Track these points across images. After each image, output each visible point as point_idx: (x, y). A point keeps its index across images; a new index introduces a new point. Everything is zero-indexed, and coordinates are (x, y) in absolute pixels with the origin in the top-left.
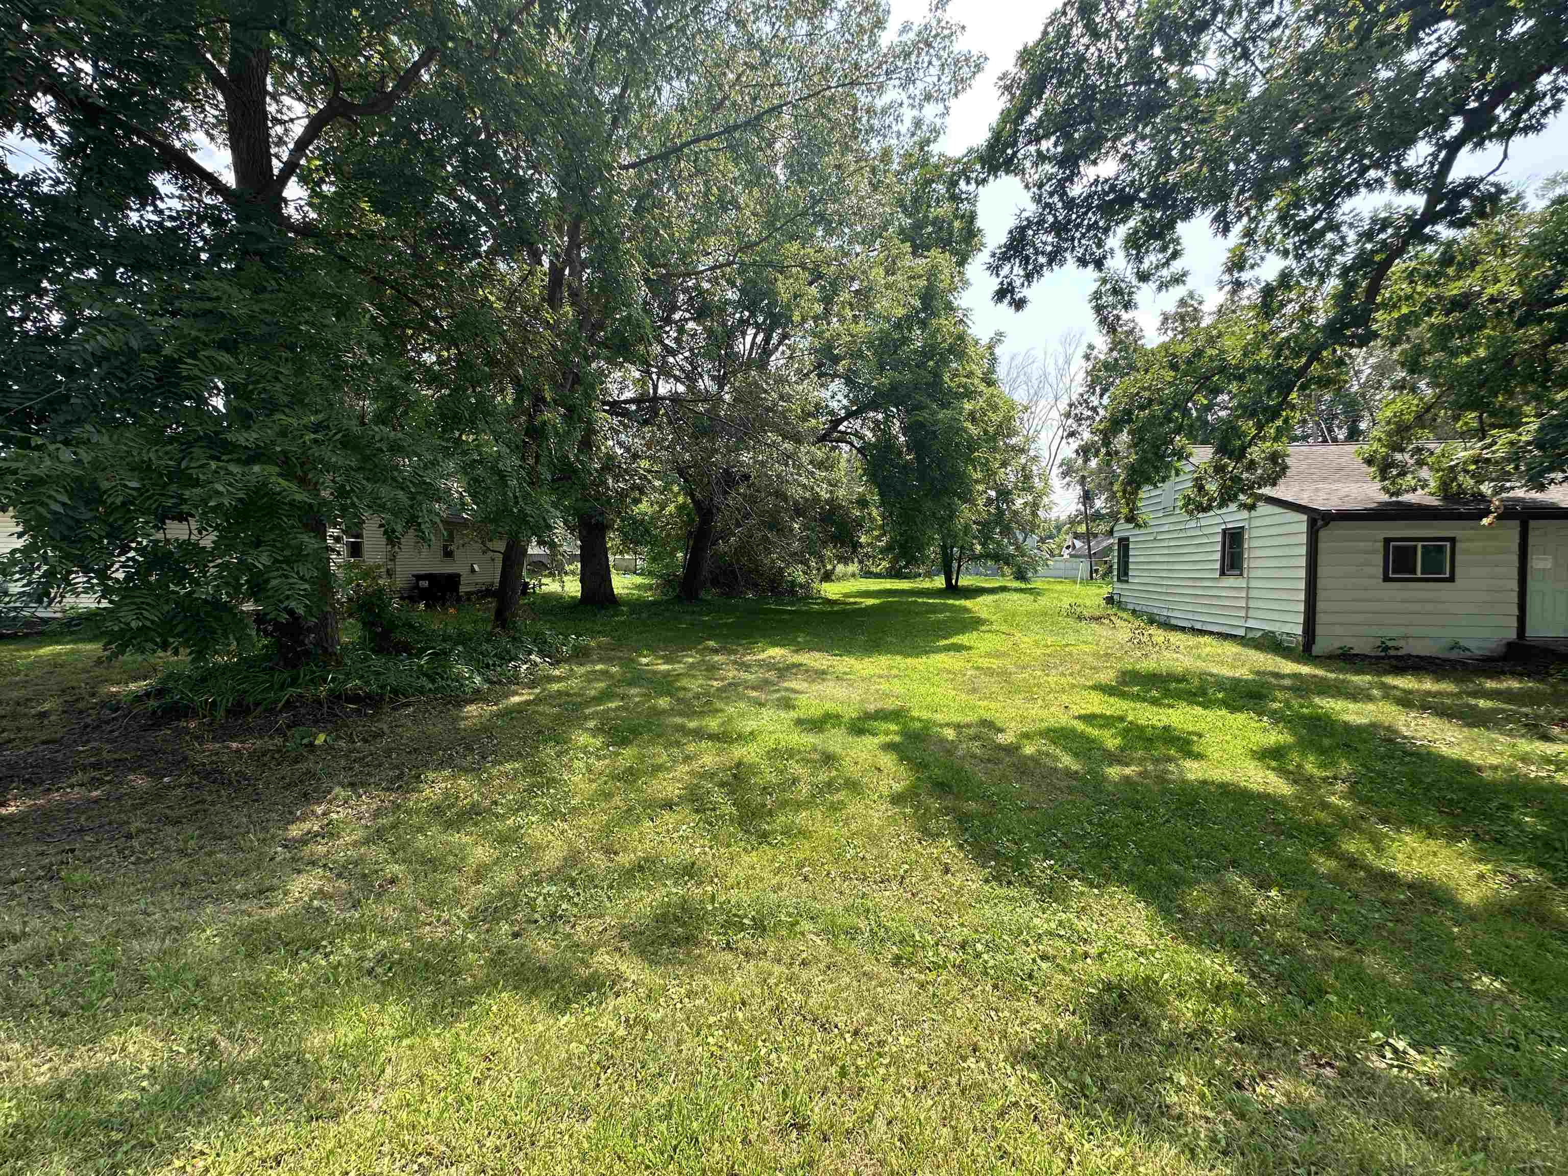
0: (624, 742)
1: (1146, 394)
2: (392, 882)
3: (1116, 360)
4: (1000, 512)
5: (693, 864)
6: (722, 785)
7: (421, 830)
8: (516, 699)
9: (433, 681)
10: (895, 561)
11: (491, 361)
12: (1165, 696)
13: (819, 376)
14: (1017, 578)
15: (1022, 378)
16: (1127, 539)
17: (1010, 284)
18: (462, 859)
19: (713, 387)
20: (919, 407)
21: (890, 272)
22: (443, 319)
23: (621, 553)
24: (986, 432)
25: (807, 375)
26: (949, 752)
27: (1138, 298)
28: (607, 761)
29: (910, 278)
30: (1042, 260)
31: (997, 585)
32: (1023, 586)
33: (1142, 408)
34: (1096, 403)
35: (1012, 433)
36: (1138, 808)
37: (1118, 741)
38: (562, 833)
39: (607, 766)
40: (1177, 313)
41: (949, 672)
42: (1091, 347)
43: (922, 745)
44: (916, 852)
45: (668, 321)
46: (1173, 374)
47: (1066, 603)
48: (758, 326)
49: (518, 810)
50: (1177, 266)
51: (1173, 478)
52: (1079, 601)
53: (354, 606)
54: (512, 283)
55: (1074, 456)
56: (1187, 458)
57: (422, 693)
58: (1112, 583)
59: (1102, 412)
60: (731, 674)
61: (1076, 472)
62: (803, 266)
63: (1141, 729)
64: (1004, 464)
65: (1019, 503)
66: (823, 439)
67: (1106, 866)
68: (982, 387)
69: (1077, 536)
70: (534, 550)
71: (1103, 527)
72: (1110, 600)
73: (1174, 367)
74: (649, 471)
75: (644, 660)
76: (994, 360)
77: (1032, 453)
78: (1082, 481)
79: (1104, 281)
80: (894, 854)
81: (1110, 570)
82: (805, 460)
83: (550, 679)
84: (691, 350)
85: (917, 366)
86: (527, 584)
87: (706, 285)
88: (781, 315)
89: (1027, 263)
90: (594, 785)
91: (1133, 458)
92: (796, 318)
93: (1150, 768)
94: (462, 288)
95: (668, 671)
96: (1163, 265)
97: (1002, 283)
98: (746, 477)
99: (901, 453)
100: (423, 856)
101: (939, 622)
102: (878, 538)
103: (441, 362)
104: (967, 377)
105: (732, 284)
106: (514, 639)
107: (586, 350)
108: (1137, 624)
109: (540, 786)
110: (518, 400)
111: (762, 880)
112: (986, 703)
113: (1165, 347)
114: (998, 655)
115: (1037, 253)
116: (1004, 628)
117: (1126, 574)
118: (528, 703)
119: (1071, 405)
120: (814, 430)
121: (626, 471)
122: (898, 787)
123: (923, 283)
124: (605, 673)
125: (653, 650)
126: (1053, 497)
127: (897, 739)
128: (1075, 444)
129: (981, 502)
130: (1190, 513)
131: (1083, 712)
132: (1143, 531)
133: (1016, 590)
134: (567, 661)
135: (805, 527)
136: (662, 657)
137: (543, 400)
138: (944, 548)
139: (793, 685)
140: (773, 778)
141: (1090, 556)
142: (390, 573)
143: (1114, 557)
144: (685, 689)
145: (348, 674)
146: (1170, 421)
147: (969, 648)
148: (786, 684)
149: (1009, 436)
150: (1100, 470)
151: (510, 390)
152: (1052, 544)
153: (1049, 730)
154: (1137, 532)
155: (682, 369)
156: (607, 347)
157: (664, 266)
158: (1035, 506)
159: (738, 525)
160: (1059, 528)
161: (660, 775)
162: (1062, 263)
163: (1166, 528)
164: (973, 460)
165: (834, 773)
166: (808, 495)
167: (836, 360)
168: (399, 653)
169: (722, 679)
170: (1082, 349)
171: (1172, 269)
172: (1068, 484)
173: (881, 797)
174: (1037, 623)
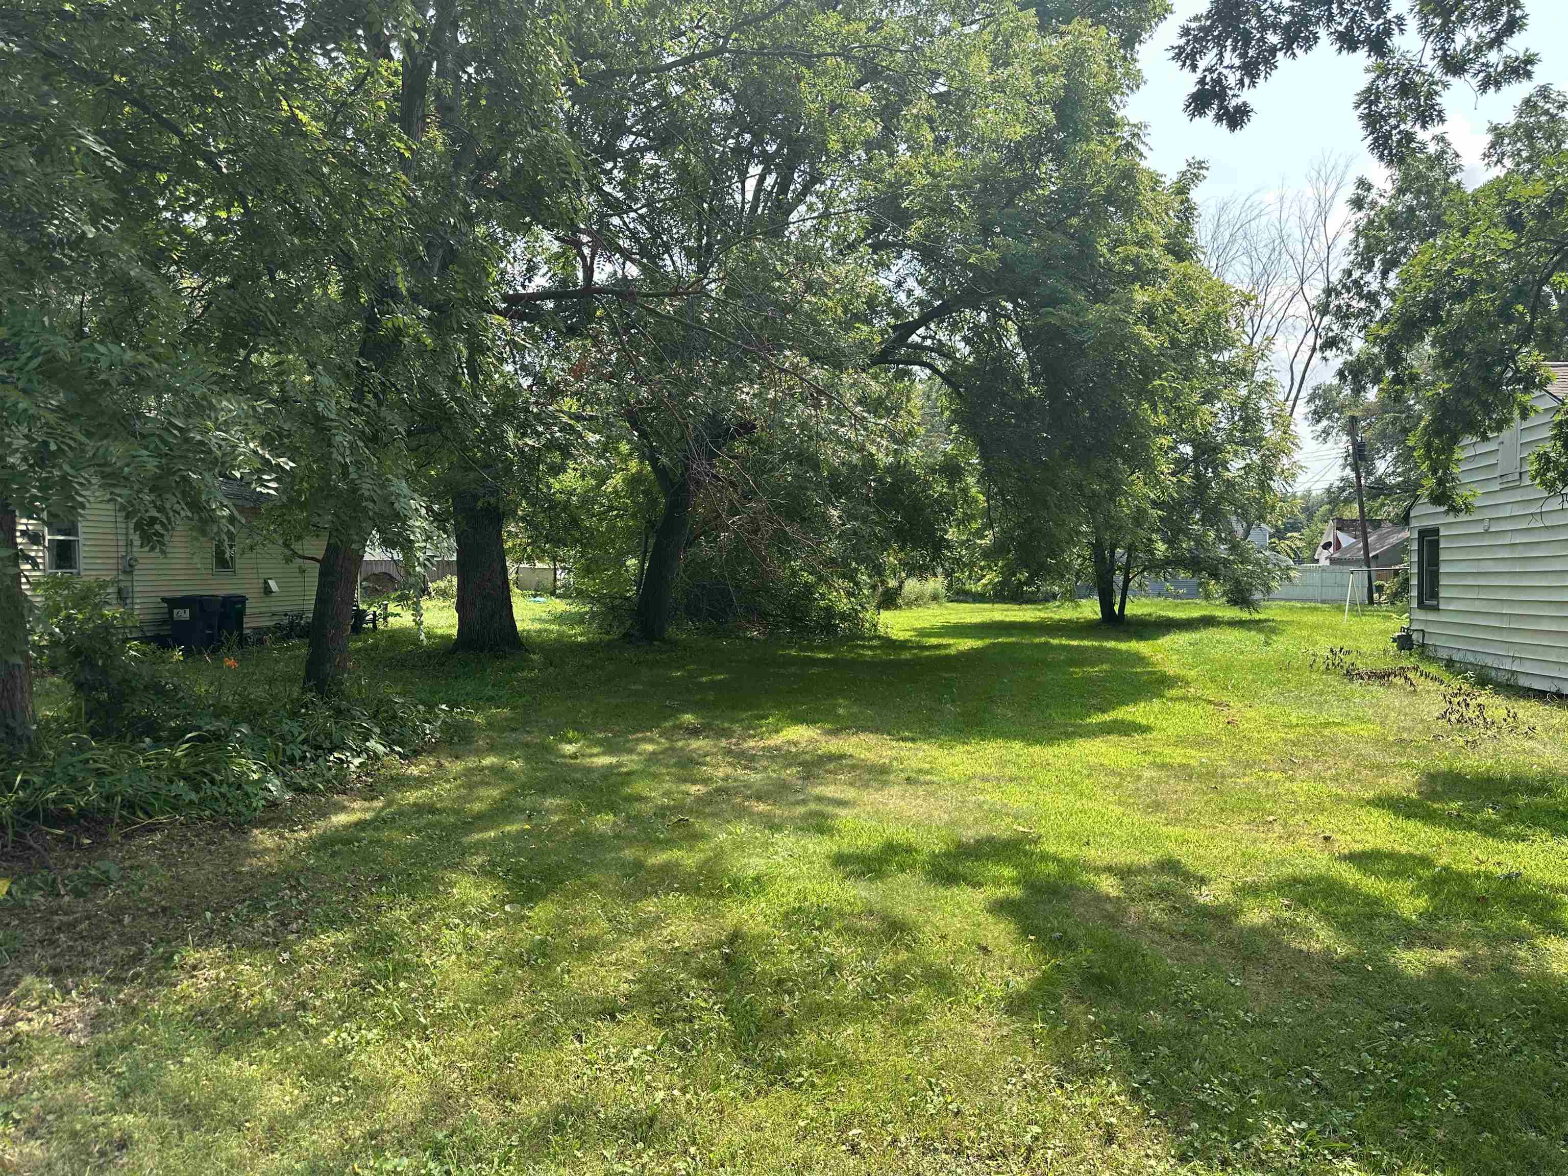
0: (531, 896)
1: (1466, 272)
2: (123, 1145)
3: (1411, 209)
4: (1201, 481)
5: (652, 1119)
6: (704, 974)
7: (175, 1054)
8: (341, 819)
9: (197, 788)
10: (1009, 571)
11: (304, 227)
12: (1509, 819)
13: (876, 247)
14: (1233, 602)
15: (1241, 243)
16: (1435, 531)
17: (1218, 82)
18: (245, 1107)
19: (688, 269)
20: (1053, 301)
21: (999, 60)
22: (221, 154)
23: (530, 559)
24: (1174, 342)
25: (852, 247)
26: (1111, 919)
27: (1446, 100)
28: (501, 931)
29: (1036, 72)
30: (1273, 39)
31: (1196, 614)
32: (1245, 615)
33: (1459, 297)
34: (1375, 286)
35: (1226, 342)
36: (1463, 1026)
37: (1422, 902)
38: (421, 1060)
39: (501, 940)
40: (1518, 126)
41: (1113, 773)
42: (1364, 185)
43: (1066, 905)
44: (1054, 1103)
45: (610, 152)
46: (1513, 236)
47: (1323, 646)
48: (767, 160)
49: (343, 1019)
50: (1515, 45)
51: (1517, 422)
52: (1348, 644)
53: (61, 652)
54: (339, 90)
55: (1336, 381)
56: (1542, 386)
57: (175, 808)
58: (1410, 610)
59: (1386, 303)
60: (721, 773)
61: (1340, 409)
62: (845, 53)
63: (1462, 878)
64: (1209, 397)
65: (1236, 466)
66: (883, 358)
67: (1403, 1133)
68: (1168, 262)
69: (1342, 525)
70: (374, 554)
71: (1390, 510)
72: (1405, 642)
73: (1514, 223)
74: (578, 418)
75: (569, 749)
76: (1187, 213)
77: (1259, 378)
78: (1351, 427)
79: (1385, 72)
80: (1015, 1106)
81: (1405, 586)
82: (849, 397)
83: (401, 782)
84: (649, 204)
85: (1050, 226)
86: (361, 614)
87: (675, 89)
88: (807, 140)
89: (1247, 44)
90: (477, 975)
91: (1443, 387)
92: (834, 144)
93: (1483, 951)
94: (253, 101)
95: (611, 767)
96: (1490, 46)
97: (1202, 81)
98: (747, 427)
99: (1019, 381)
100: (176, 1100)
101: (1089, 680)
102: (980, 534)
103: (214, 226)
104: (1140, 244)
105: (721, 86)
106: (339, 712)
107: (467, 206)
108: (1455, 684)
109: (383, 976)
110: (350, 293)
111: (774, 1150)
112: (1178, 830)
113: (1498, 188)
114: (1200, 742)
115: (1264, 27)
116: (1209, 694)
117: (1435, 595)
118: (361, 825)
119: (1328, 291)
120: (862, 345)
121: (537, 417)
122: (1020, 983)
123: (1059, 80)
124: (499, 772)
125: (583, 730)
126: (1297, 456)
127: (1016, 893)
128: (1336, 360)
129: (1165, 467)
130: (1550, 486)
131: (1357, 848)
132: (1463, 517)
133: (1234, 624)
134: (433, 749)
135: (849, 515)
136: (599, 743)
137: (394, 294)
138: (1097, 548)
139: (829, 791)
140: (794, 963)
141: (1367, 561)
142: (122, 596)
143: (1411, 564)
144: (640, 799)
145: (49, 775)
146: (1509, 319)
147: (1145, 729)
148: (819, 790)
149: (1217, 349)
150: (1383, 408)
151: (335, 275)
152: (1296, 540)
153: (1295, 880)
154: (1451, 519)
155: (634, 236)
156: (502, 198)
157: (603, 57)
158: (1266, 472)
159: (733, 511)
160: (1309, 511)
161: (595, 957)
162: (1310, 42)
163: (1506, 512)
164: (1152, 393)
165: (903, 956)
166: (855, 458)
167: (904, 219)
168: (138, 737)
169: (705, 781)
170: (1349, 190)
171: (1506, 51)
172: (1326, 432)
173: (989, 1000)
174: (1271, 685)
